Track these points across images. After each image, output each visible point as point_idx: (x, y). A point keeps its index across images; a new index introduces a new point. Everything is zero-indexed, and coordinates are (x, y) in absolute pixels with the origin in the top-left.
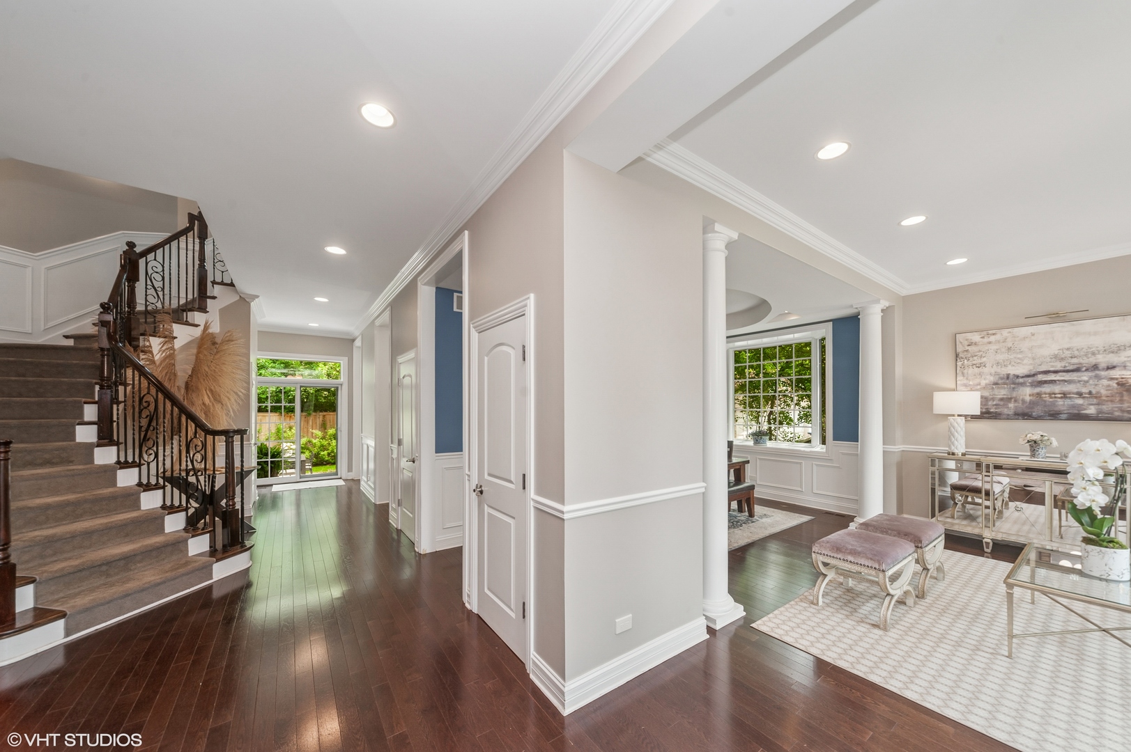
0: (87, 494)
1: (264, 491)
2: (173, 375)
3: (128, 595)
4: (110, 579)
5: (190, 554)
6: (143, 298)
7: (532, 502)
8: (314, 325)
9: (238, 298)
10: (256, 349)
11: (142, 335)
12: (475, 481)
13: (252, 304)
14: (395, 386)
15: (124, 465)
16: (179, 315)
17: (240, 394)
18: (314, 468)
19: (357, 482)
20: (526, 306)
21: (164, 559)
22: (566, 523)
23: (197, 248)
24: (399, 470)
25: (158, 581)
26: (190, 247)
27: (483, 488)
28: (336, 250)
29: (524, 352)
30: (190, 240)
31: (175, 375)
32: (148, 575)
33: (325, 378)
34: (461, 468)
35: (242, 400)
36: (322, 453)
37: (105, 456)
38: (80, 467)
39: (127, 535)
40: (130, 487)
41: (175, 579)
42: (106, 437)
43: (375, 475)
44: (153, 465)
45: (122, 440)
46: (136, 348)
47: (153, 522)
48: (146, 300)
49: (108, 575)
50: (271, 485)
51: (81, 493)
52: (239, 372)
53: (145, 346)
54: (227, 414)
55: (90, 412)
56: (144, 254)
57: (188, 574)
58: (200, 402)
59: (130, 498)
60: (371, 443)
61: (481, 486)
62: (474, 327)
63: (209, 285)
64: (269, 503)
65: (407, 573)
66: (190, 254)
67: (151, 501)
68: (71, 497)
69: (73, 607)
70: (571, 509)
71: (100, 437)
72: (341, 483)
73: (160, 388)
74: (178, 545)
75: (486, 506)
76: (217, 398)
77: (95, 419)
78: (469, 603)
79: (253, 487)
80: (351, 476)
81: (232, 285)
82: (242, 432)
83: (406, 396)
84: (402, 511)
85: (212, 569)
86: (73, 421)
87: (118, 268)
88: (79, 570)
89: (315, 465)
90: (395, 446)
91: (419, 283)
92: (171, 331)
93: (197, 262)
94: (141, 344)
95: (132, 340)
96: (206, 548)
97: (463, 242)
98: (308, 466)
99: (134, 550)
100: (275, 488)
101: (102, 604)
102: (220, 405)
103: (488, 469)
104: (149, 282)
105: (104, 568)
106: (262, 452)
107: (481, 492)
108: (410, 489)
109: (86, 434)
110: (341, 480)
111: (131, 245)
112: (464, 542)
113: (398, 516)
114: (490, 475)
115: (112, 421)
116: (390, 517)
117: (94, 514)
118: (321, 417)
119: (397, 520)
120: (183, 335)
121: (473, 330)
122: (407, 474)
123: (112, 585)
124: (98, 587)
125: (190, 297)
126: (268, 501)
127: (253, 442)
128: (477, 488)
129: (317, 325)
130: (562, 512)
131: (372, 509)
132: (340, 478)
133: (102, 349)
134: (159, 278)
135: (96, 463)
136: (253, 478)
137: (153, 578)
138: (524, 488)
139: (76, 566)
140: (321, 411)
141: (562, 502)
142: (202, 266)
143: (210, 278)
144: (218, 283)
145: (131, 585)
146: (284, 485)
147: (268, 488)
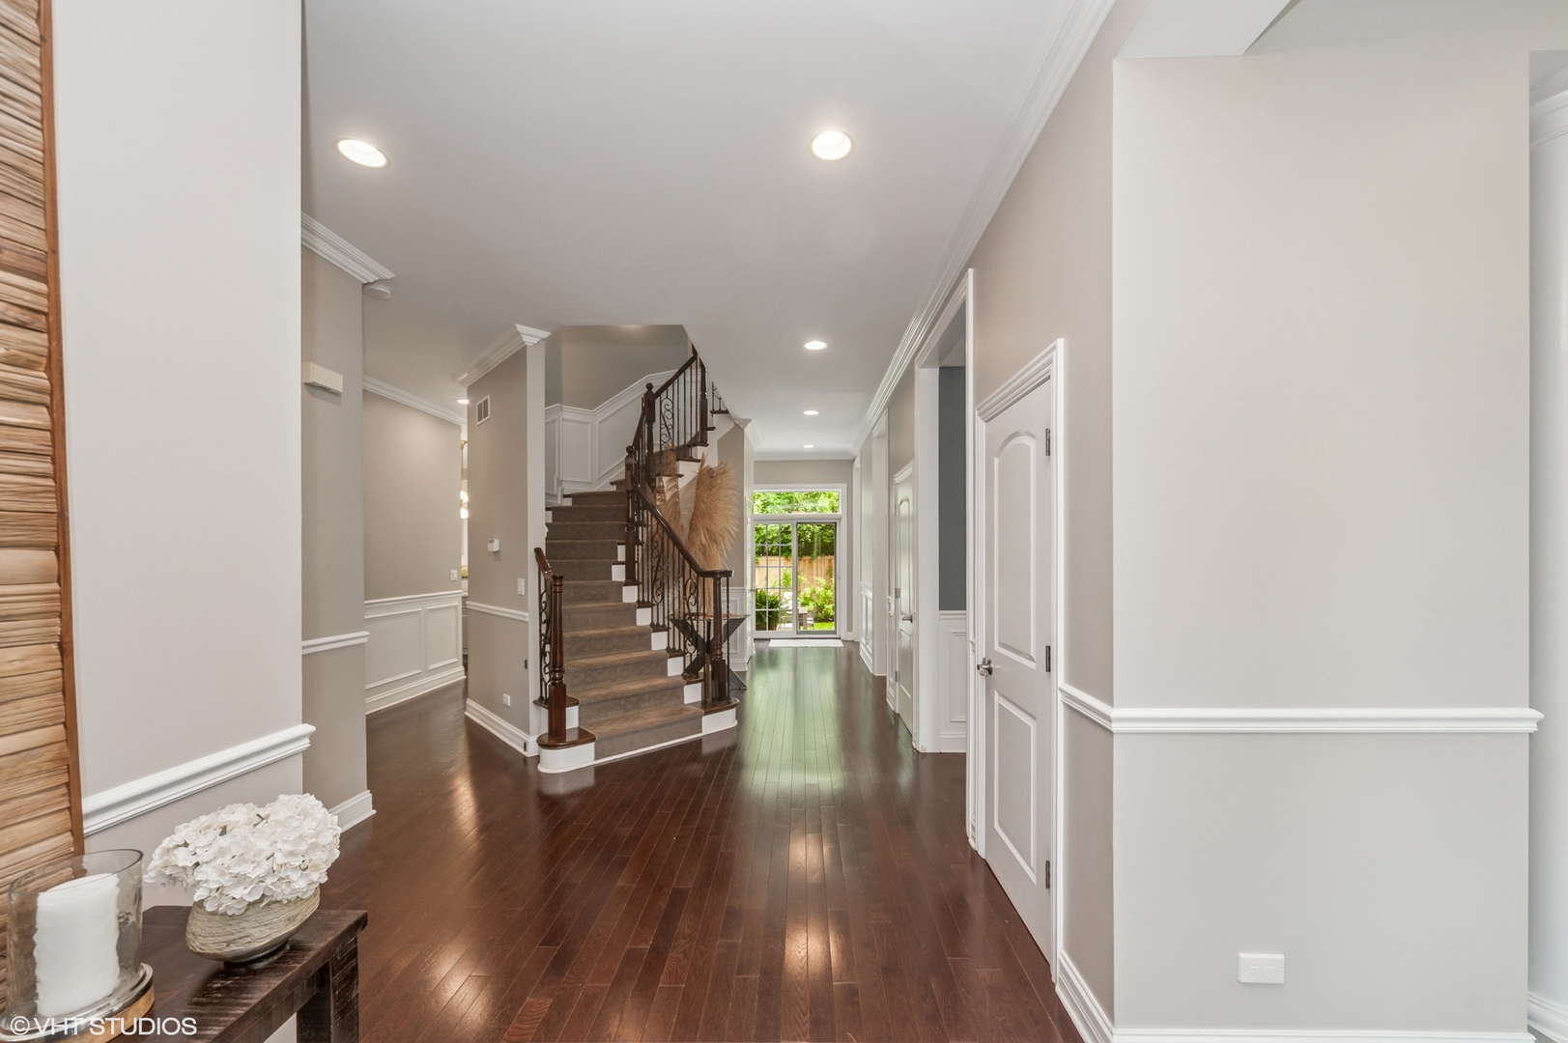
0: (615, 630)
1: (762, 645)
2: (677, 514)
3: (636, 732)
4: (626, 714)
5: (686, 702)
6: (659, 439)
7: (1060, 696)
8: (809, 446)
9: (733, 425)
10: (753, 481)
11: (658, 475)
12: (982, 654)
13: (746, 429)
14: (892, 518)
15: (641, 604)
16: (684, 453)
17: (732, 532)
18: (816, 624)
19: (856, 644)
20: (1050, 362)
21: (665, 703)
22: (1116, 740)
23: (699, 379)
24: (896, 634)
25: (659, 723)
26: (694, 379)
27: (992, 665)
28: (815, 345)
29: (1048, 440)
30: (694, 371)
31: (679, 513)
32: (652, 716)
33: (830, 512)
34: (965, 634)
35: (734, 540)
36: (827, 606)
37: (630, 595)
38: (612, 604)
39: (640, 674)
40: (644, 627)
41: (671, 724)
42: (631, 579)
43: (873, 637)
44: (661, 608)
45: (641, 580)
46: (653, 488)
47: (658, 664)
48: (661, 440)
49: (625, 710)
50: (769, 640)
51: (612, 628)
52: (731, 507)
53: (660, 487)
54: (722, 556)
55: (621, 551)
56: (659, 393)
57: (682, 721)
58: (699, 542)
59: (643, 638)
60: (870, 595)
61: (989, 662)
62: (980, 415)
63: (709, 414)
64: (766, 660)
65: (905, 777)
66: (694, 385)
67: (659, 642)
68: (605, 631)
69: (600, 733)
70: (1122, 716)
71: (627, 577)
72: (839, 644)
73: (668, 530)
74: (675, 691)
75: (996, 694)
76: (713, 539)
77: (624, 560)
78: (974, 839)
79: (749, 641)
80: (850, 637)
81: (727, 412)
82: (727, 574)
83: (904, 530)
84: (900, 688)
85: (701, 722)
86: (609, 560)
87: (641, 411)
88: (606, 700)
89: (817, 620)
90: (892, 598)
91: (916, 367)
92: (675, 469)
93: (699, 393)
94: (657, 485)
95: (650, 481)
96: (699, 698)
97: (966, 289)
98: (810, 620)
99: (643, 689)
100: (773, 644)
101: (619, 736)
102: (715, 545)
103: (999, 638)
104: (663, 422)
105: (622, 702)
106: (761, 601)
107: (990, 671)
108: (908, 658)
109: (618, 573)
110: (840, 641)
111: (650, 386)
112: (966, 746)
113: (895, 695)
114: (1002, 645)
115: (635, 562)
116: (888, 695)
117: (620, 649)
118: (827, 561)
119: (894, 700)
120: (688, 470)
121: (979, 419)
122: (905, 641)
123: (627, 719)
124: (618, 719)
125: (694, 431)
126: (766, 656)
127: (748, 587)
128: (984, 663)
129: (812, 446)
130: (1108, 718)
131: (870, 680)
132: (839, 638)
133: (628, 492)
134: (670, 416)
135: (624, 601)
136: (749, 629)
137: (654, 720)
138: (1049, 669)
139: (604, 696)
140: (826, 554)
141: (1109, 700)
142: (703, 396)
143: (710, 409)
144: (716, 412)
145: (639, 723)
146: (782, 639)
147: (766, 642)
